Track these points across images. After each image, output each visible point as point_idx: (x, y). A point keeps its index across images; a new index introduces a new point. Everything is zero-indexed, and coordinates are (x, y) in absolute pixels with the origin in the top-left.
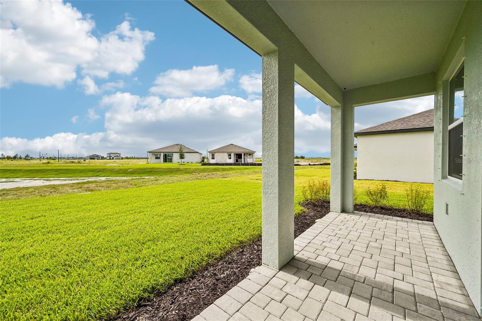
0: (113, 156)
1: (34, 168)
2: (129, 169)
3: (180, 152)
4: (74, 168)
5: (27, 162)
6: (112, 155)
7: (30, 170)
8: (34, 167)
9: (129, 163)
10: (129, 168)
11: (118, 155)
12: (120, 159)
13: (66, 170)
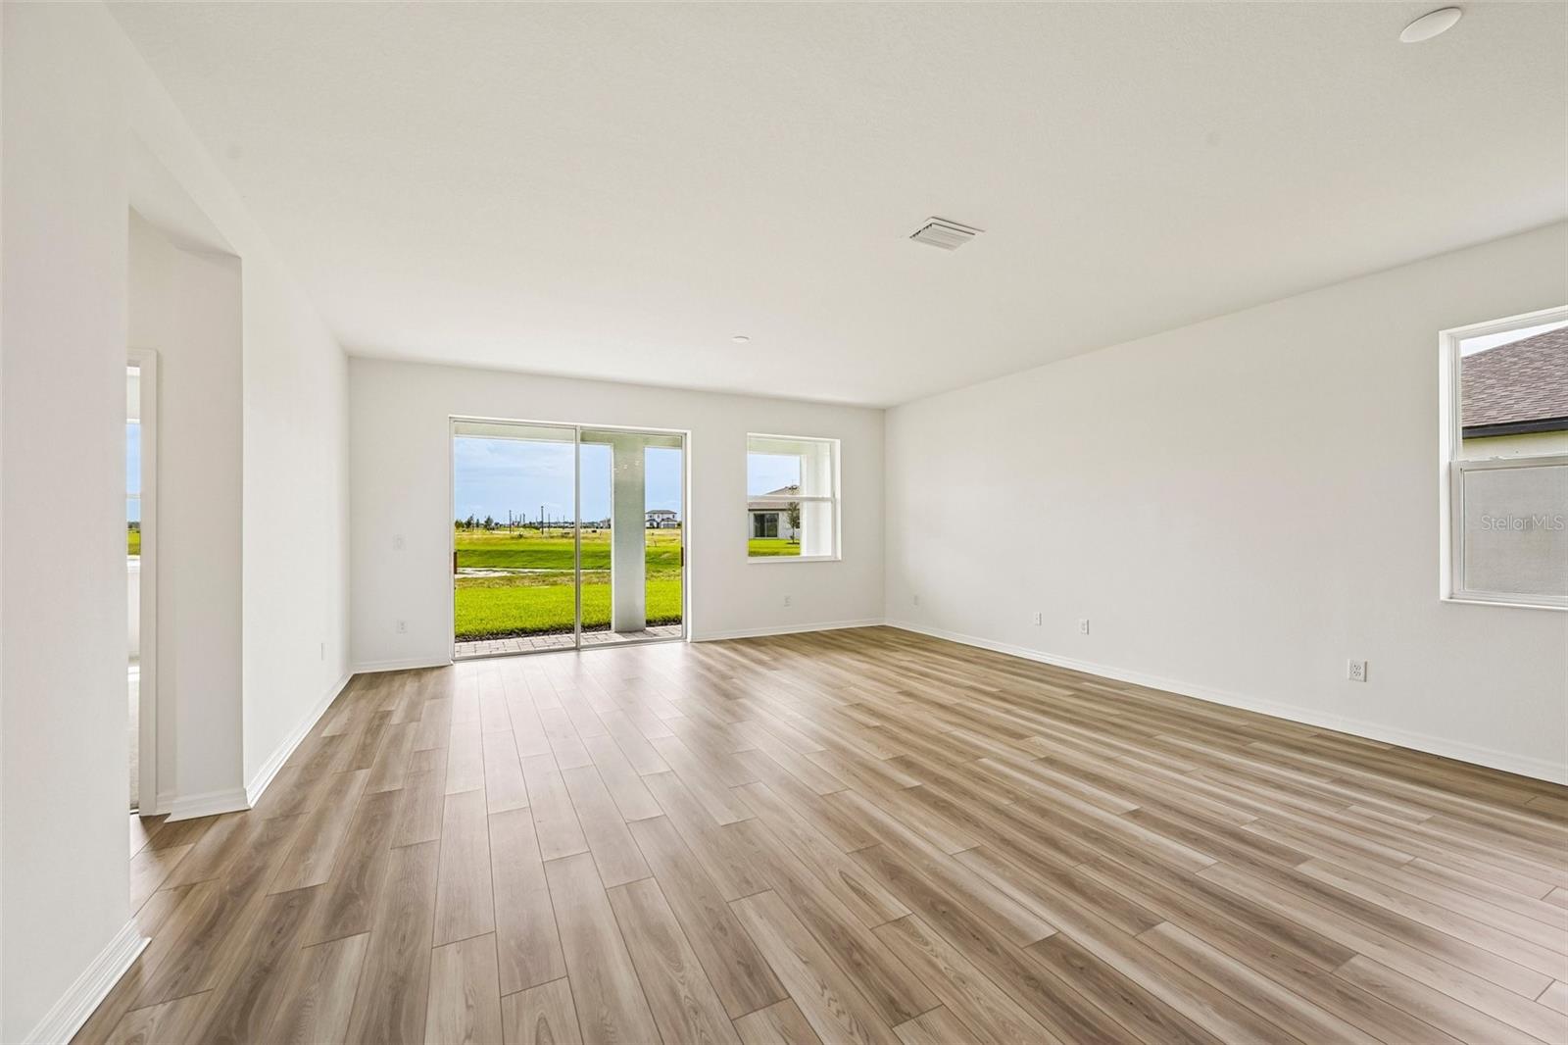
0: (659, 520)
1: (494, 548)
2: (664, 553)
3: (790, 510)
4: (561, 548)
5: (487, 534)
6: (655, 517)
7: (489, 552)
8: (495, 545)
9: (672, 538)
10: (665, 550)
11: (671, 516)
12: (674, 528)
13: (547, 552)
